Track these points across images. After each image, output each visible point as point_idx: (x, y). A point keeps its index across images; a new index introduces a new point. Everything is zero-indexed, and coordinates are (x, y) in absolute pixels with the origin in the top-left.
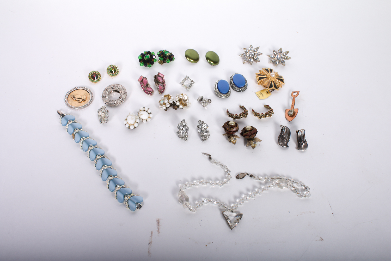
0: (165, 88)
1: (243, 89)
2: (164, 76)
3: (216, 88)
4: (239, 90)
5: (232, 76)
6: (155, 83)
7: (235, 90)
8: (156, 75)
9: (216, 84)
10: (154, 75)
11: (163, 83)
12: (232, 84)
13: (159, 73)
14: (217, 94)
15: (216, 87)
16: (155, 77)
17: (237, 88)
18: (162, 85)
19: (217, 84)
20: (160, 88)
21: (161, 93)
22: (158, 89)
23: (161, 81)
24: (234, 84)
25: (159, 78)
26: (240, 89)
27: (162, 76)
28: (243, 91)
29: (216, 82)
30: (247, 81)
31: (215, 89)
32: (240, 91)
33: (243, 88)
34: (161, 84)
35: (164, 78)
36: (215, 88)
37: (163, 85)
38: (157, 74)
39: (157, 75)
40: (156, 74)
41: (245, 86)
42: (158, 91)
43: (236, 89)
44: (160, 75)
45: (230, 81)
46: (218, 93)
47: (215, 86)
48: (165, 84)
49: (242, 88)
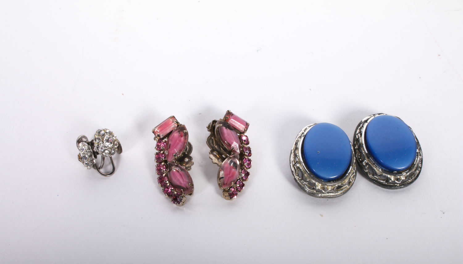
0: (247, 174)
1: (403, 178)
2: (247, 125)
3: (295, 156)
4: (387, 180)
5: (366, 121)
6: (212, 152)
7: (370, 176)
8: (218, 119)
9: (300, 137)
10: (211, 121)
11: (242, 156)
12: (361, 153)
13: (229, 114)
14: (297, 177)
15: (296, 148)
16: (212, 128)
17: (378, 170)
18: (238, 162)
19: (305, 136)
20: (226, 175)
21: (231, 196)
22: (220, 178)
23: (235, 145)
24: (371, 153)
25: (226, 131)
26: (393, 178)
27: (241, 127)
28: (405, 184)
29: (303, 131)
30: (420, 149)
31: (292, 159)
32: (388, 185)
33: (404, 174)
34: (234, 157)
35: (249, 134)
36: (292, 155)
37: (242, 165)
38: (222, 118)
39: (220, 122)
40: (220, 116)
41: (413, 165)
42: (220, 185)
43: (374, 173)
44: (232, 121)
45: (356, 140)
46: (303, 178)
47: (296, 144)
48: (250, 160)
49: (400, 172)
